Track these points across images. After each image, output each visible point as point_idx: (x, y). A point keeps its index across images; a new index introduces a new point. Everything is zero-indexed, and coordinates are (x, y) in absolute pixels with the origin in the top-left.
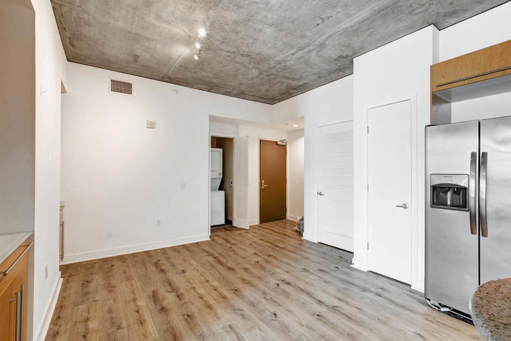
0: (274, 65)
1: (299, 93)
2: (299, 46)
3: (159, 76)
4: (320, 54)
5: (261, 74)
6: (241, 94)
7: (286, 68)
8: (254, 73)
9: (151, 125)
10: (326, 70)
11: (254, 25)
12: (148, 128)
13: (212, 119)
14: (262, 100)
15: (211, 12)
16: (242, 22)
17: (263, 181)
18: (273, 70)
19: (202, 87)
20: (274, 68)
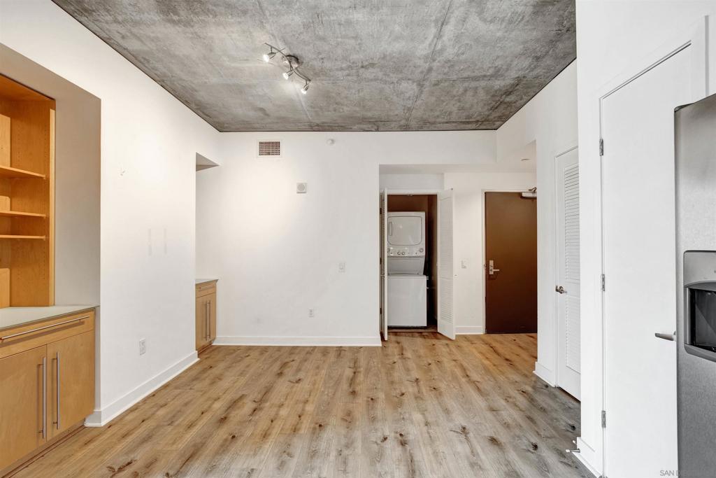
0: (427, 66)
1: (525, 98)
2: (434, 18)
3: (304, 125)
4: (488, 15)
5: (420, 85)
6: (426, 125)
7: (450, 64)
8: (409, 88)
9: (302, 189)
10: (538, 40)
11: (332, 18)
12: (298, 193)
13: (385, 170)
14: (469, 126)
15: (268, 26)
16: (313, 22)
17: (491, 263)
18: (434, 74)
19: (364, 126)
20: (430, 70)
